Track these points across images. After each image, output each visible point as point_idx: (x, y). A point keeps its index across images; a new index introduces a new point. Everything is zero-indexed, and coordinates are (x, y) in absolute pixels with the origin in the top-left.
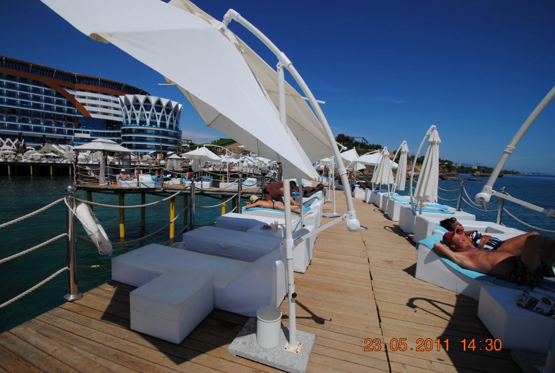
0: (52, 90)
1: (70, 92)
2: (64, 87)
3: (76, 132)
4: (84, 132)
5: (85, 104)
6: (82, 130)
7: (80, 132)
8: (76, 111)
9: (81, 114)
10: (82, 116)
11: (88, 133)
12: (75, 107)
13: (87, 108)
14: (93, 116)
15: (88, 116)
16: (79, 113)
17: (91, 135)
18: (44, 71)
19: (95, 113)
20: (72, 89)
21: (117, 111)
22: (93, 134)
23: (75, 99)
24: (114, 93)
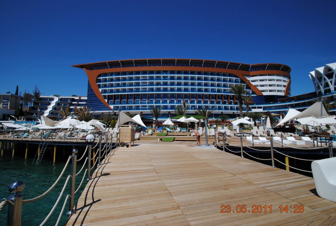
0: (239, 78)
1: (248, 78)
2: (244, 75)
3: (253, 108)
4: (258, 108)
5: (258, 86)
6: (257, 106)
7: (255, 108)
8: (251, 92)
9: (255, 94)
11: (261, 108)
13: (260, 88)
14: (264, 94)
15: (261, 95)
16: (254, 93)
17: (263, 110)
18: (234, 66)
19: (264, 91)
20: (248, 76)
21: (279, 87)
22: (265, 108)
23: (251, 83)
24: (277, 73)
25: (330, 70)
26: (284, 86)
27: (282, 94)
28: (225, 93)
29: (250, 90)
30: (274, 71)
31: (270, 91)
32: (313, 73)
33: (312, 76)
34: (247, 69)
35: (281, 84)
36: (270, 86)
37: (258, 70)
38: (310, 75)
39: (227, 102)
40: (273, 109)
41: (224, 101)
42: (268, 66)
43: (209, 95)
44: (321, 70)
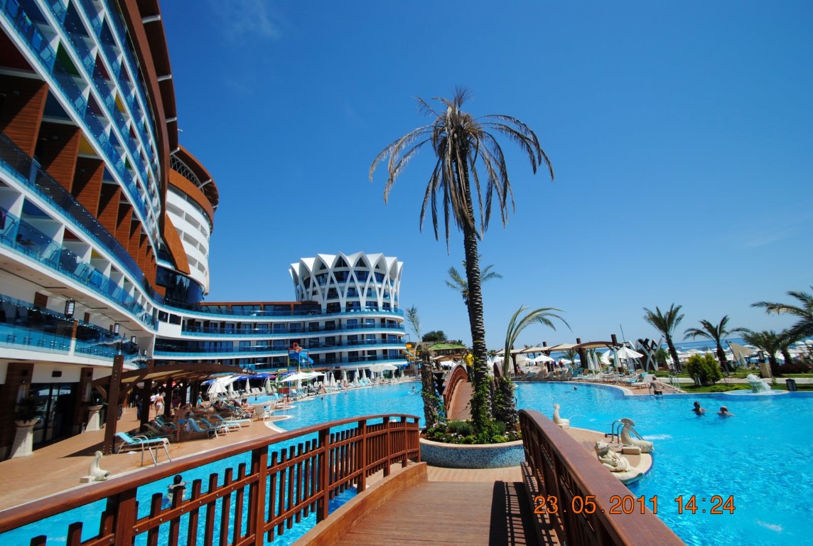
25: (323, 266)
32: (296, 267)
33: (294, 272)
38: (290, 271)
44: (310, 263)
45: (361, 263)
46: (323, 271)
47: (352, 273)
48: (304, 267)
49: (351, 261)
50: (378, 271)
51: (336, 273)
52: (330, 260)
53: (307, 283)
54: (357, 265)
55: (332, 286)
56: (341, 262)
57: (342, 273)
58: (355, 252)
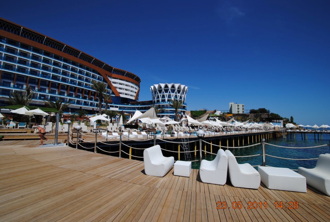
0: (102, 77)
1: (110, 79)
2: (107, 75)
3: (111, 106)
4: (115, 107)
5: (117, 88)
6: (114, 105)
7: (113, 107)
8: (111, 92)
9: (114, 94)
10: (114, 95)
11: (117, 107)
12: (111, 89)
13: (119, 90)
14: (121, 96)
15: (118, 96)
16: (113, 93)
17: (119, 109)
18: (99, 64)
19: (121, 93)
20: (111, 77)
21: (132, 93)
22: (120, 108)
23: (112, 84)
24: (132, 81)
25: (161, 87)
26: (135, 93)
27: (133, 98)
28: (86, 87)
29: (110, 90)
30: (130, 79)
31: (126, 94)
32: (152, 87)
33: (151, 89)
34: (110, 71)
35: (133, 90)
36: (126, 90)
37: (119, 74)
38: (150, 88)
39: (87, 97)
40: (126, 109)
41: (85, 96)
42: (127, 73)
43: (68, 86)
44: (157, 86)
45: (173, 87)
46: (161, 89)
47: (170, 90)
48: (154, 87)
49: (170, 86)
50: (179, 90)
51: (164, 90)
52: (163, 85)
53: (155, 92)
54: (171, 88)
55: (163, 94)
56: (166, 86)
57: (167, 90)
58: (172, 83)
